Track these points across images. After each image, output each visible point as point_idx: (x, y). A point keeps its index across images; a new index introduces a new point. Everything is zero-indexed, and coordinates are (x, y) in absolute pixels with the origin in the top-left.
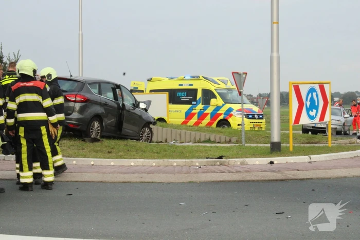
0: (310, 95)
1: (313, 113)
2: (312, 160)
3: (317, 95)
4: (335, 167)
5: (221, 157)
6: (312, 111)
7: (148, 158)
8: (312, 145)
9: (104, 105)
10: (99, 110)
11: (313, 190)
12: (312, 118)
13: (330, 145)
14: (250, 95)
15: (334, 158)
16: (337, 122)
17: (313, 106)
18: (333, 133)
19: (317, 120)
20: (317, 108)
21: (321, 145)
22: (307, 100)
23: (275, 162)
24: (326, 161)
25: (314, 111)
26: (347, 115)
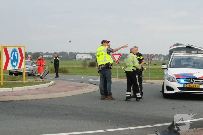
0: (13, 54)
1: (15, 64)
2: (14, 90)
4: (26, 94)
8: (14, 82)
11: (14, 107)
12: (14, 66)
13: (24, 82)
15: (26, 89)
16: (29, 69)
17: (15, 60)
18: (27, 75)
19: (17, 68)
20: (17, 61)
21: (19, 82)
24: (22, 91)
26: (34, 65)
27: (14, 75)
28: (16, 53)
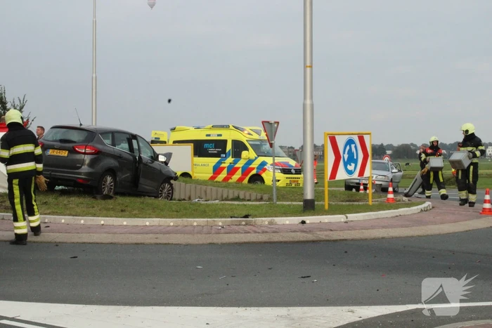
0: (348, 148)
1: (351, 167)
2: (349, 219)
3: (356, 147)
4: (373, 227)
5: (246, 216)
6: (350, 165)
7: (165, 217)
8: (351, 203)
9: (118, 157)
10: (112, 162)
11: (346, 252)
12: (350, 172)
13: (370, 203)
14: (292, 148)
15: (374, 217)
16: (384, 177)
17: (352, 159)
18: (378, 190)
19: (356, 175)
20: (356, 162)
21: (360, 203)
22: (344, 153)
23: (308, 222)
24: (364, 221)
25: (353, 165)
26: (395, 170)
27: (354, 190)
28: (353, 146)
